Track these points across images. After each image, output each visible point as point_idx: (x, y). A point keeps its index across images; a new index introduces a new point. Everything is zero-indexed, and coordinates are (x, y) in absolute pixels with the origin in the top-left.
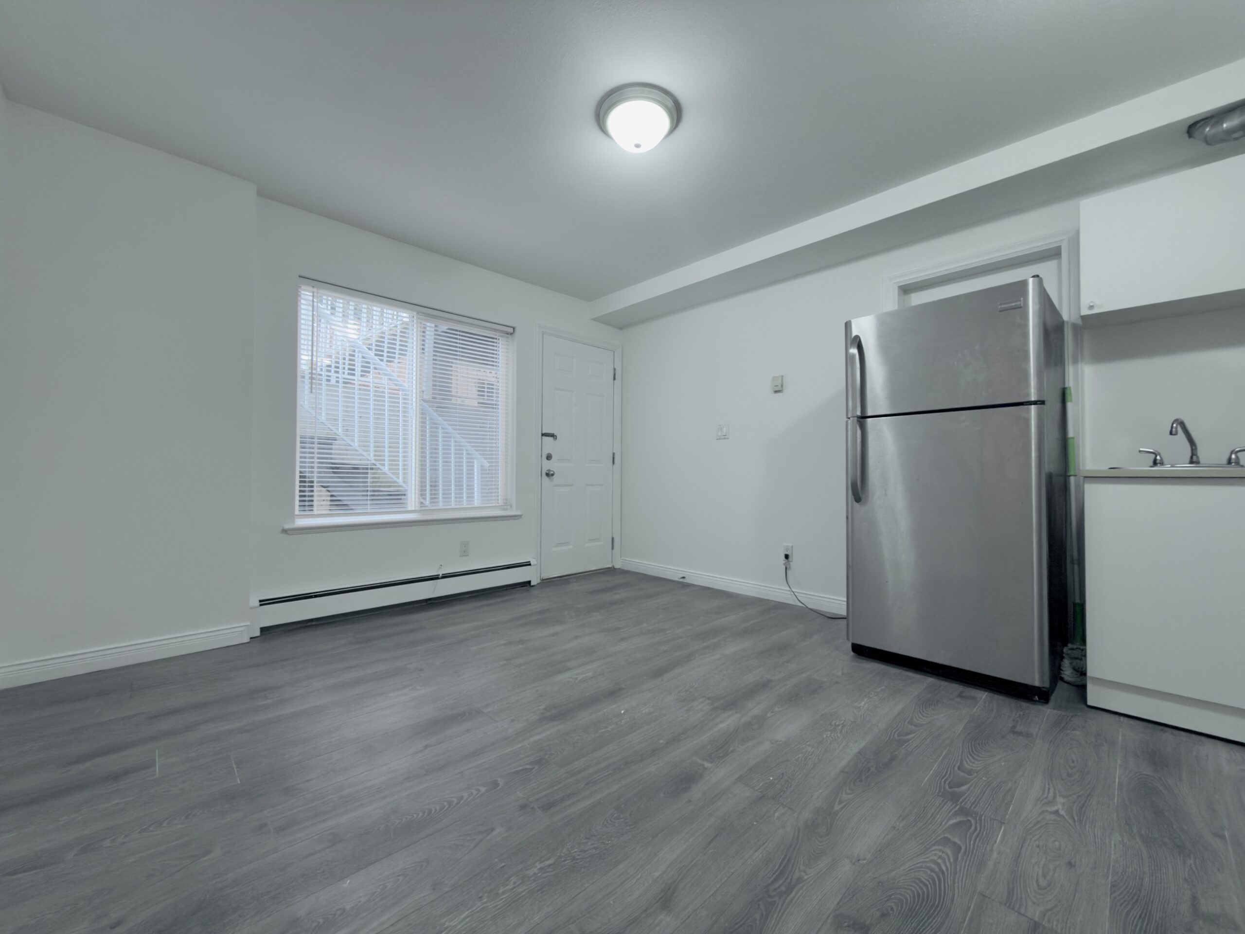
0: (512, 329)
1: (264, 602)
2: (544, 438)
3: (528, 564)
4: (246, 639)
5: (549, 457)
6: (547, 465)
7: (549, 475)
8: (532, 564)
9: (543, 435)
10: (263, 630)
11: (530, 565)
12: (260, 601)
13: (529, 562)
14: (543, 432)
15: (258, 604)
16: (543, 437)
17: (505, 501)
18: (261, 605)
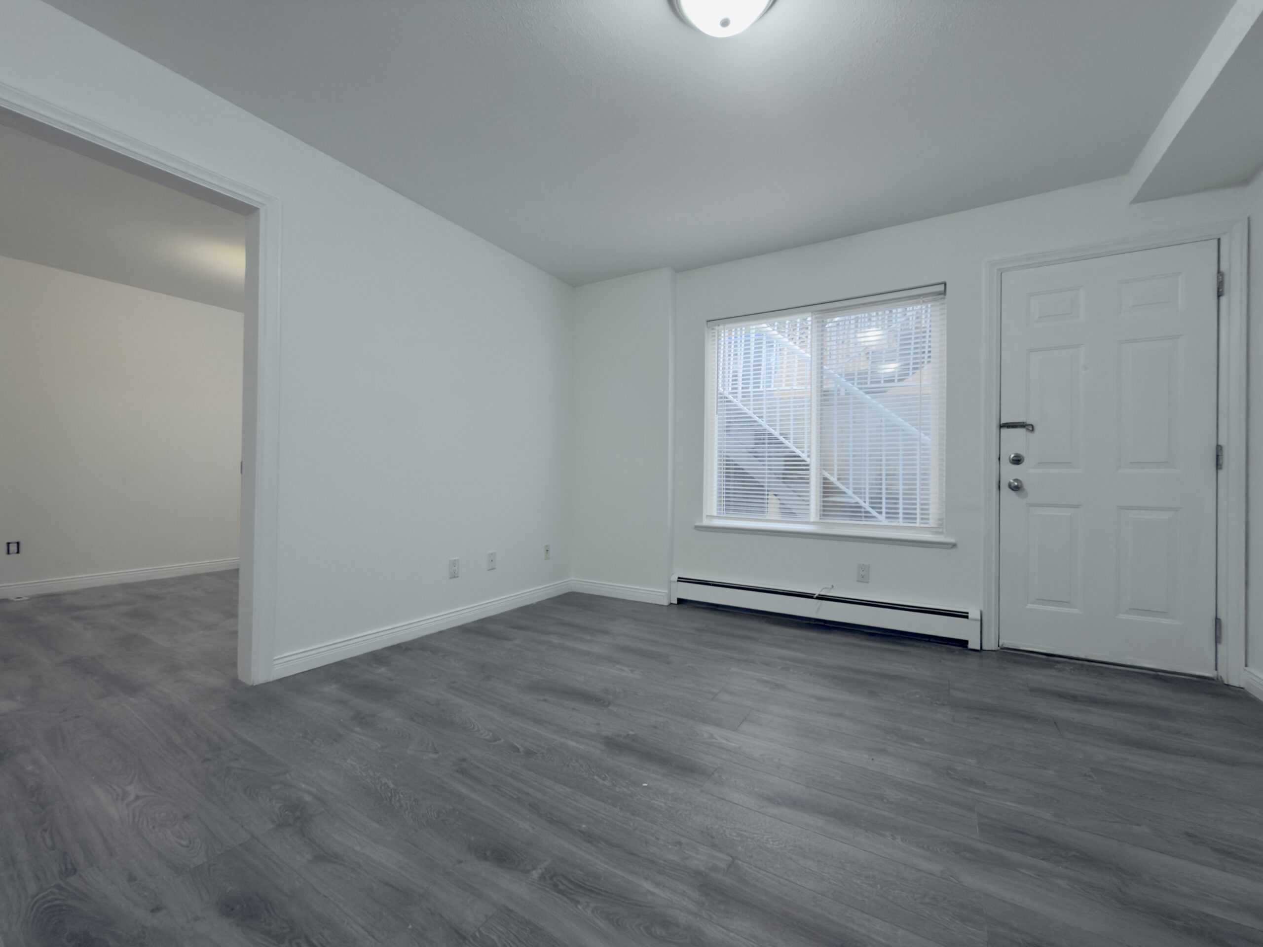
0: (943, 285)
1: (680, 580)
2: (1005, 431)
3: (965, 615)
4: (666, 603)
5: (1017, 460)
6: (1011, 473)
7: (1016, 488)
8: (969, 617)
9: (1002, 426)
10: (680, 601)
11: (967, 617)
12: (679, 578)
13: (968, 613)
14: (1002, 422)
15: (676, 579)
16: (1002, 430)
17: (940, 522)
18: (678, 581)
